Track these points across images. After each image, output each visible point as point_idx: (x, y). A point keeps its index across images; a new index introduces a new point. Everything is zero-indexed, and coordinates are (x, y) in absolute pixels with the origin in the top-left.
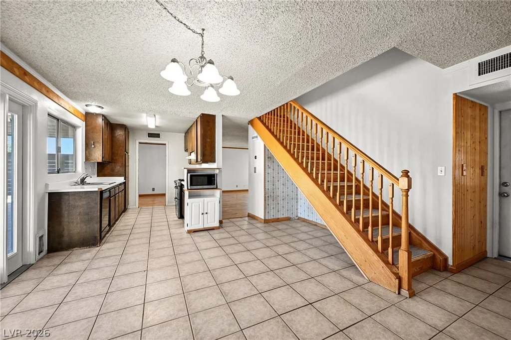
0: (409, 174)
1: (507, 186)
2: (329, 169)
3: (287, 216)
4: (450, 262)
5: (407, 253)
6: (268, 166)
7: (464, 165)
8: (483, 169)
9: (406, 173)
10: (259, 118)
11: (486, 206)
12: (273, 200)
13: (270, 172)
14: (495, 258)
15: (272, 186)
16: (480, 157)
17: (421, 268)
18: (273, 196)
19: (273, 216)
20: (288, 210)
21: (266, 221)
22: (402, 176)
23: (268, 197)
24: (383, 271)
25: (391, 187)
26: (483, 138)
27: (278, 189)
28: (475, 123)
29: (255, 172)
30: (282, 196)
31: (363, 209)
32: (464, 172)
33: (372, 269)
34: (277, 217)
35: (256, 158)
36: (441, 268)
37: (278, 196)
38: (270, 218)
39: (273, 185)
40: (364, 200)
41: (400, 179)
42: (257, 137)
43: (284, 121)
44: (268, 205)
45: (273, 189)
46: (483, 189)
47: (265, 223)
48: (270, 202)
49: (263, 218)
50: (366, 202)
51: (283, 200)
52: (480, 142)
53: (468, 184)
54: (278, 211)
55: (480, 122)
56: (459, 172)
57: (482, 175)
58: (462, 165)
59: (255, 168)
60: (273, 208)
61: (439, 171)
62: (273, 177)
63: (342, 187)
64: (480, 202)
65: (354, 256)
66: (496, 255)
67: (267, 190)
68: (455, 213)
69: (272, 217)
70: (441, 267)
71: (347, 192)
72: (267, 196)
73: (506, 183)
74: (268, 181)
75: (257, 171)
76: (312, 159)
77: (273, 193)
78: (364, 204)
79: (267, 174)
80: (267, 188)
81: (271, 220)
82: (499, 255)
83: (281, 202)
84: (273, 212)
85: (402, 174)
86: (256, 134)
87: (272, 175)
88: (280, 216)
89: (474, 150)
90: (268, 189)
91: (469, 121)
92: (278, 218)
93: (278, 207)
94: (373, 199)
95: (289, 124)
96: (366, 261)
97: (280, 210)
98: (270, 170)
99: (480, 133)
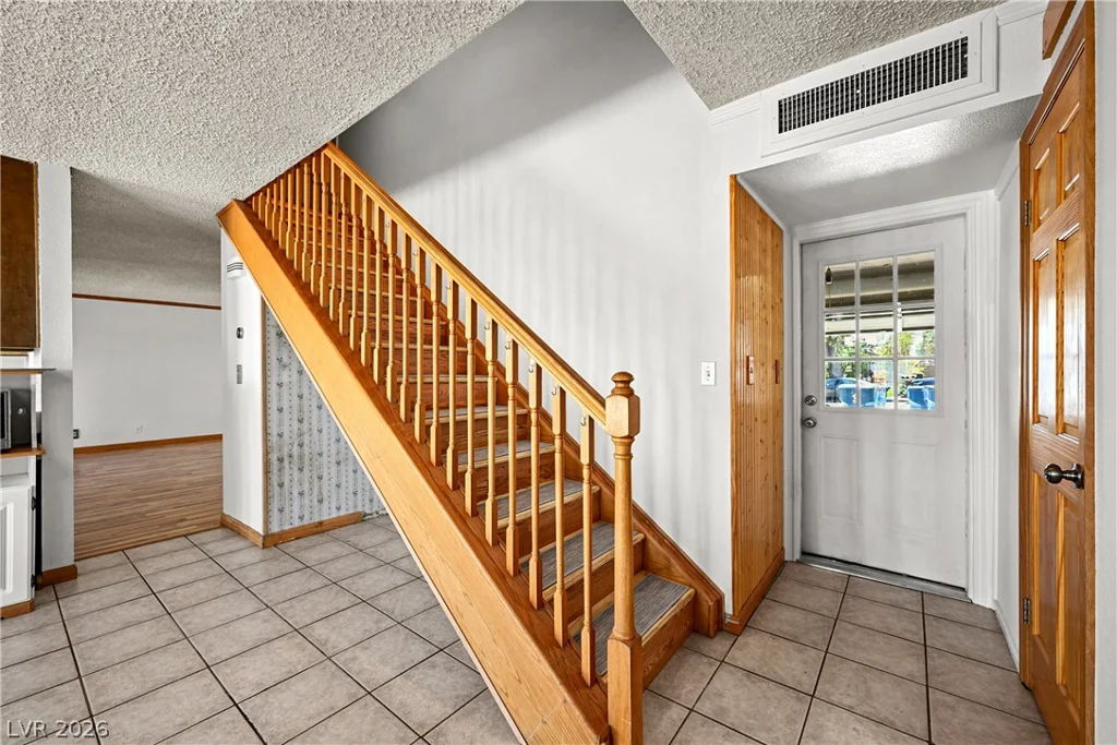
0: (632, 385)
1: (812, 404)
2: (462, 371)
3: (351, 511)
4: (728, 608)
5: (628, 650)
6: (280, 360)
7: (751, 358)
8: (777, 366)
9: (624, 382)
10: (246, 205)
11: (782, 449)
12: (301, 470)
13: (285, 379)
14: (798, 562)
15: (296, 425)
16: (773, 341)
17: (669, 646)
18: (301, 457)
19: (301, 518)
20: (355, 494)
21: (272, 541)
22: (613, 393)
23: (281, 460)
24: (565, 715)
25: (587, 428)
26: (778, 300)
27: (320, 431)
28: (765, 261)
29: (239, 382)
30: (333, 452)
31: (538, 482)
32: (751, 375)
33: (535, 706)
34: (316, 519)
35: (239, 336)
36: (711, 629)
37: (320, 455)
38: (287, 527)
39: (301, 421)
40: (541, 457)
41: (608, 403)
42: (239, 266)
43: (350, 229)
44: (281, 485)
45: (301, 435)
46: (778, 413)
47: (265, 546)
48: (290, 474)
49: (261, 533)
50: (546, 462)
51: (338, 463)
52: (773, 308)
53: (757, 402)
54: (320, 501)
55: (773, 263)
56: (741, 374)
57: (776, 382)
58: (748, 357)
59: (239, 368)
60: (301, 494)
61: (704, 374)
62: (301, 397)
63: (480, 423)
64: (774, 443)
65: (488, 664)
66: (797, 556)
67: (274, 439)
68: (736, 480)
69: (297, 523)
70: (711, 623)
71: (494, 435)
72: (274, 457)
73: (811, 397)
74: (280, 410)
75: (244, 379)
76: (412, 339)
77: (301, 445)
78: (540, 468)
79: (273, 388)
80: (274, 430)
81: (289, 532)
82: (804, 553)
83: (329, 471)
84: (302, 506)
85: (613, 385)
86: (238, 259)
87: (295, 392)
88: (328, 513)
89: (764, 324)
90: (280, 435)
91: (756, 255)
92: (321, 523)
93: (320, 488)
94: (562, 451)
95: (354, 237)
96: (520, 681)
97: (325, 497)
98: (285, 374)
99: (773, 286)
